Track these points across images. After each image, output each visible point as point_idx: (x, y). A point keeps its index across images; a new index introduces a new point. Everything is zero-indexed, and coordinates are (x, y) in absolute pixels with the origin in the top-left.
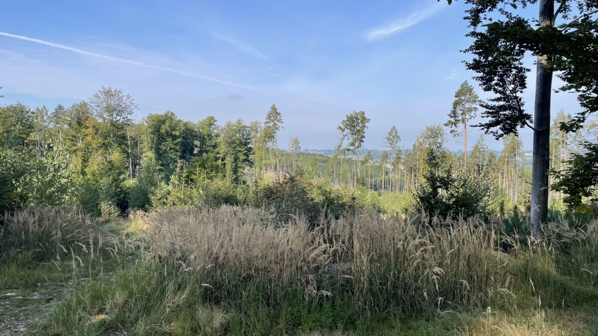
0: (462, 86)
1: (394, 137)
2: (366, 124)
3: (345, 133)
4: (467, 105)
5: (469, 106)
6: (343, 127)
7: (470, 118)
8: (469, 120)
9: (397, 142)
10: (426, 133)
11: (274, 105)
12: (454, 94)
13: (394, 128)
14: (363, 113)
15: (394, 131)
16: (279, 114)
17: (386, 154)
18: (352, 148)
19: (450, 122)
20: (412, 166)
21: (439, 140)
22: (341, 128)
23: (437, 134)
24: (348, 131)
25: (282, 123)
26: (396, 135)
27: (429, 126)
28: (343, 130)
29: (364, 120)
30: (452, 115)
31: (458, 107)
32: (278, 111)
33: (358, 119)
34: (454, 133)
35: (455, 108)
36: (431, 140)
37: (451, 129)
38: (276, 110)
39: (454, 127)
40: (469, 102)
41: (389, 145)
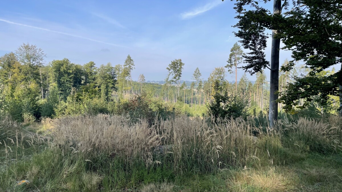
0: (234, 45)
1: (197, 74)
2: (182, 67)
3: (170, 71)
4: (237, 56)
5: (238, 56)
7: (239, 63)
8: (238, 64)
9: (199, 77)
10: (215, 72)
11: (129, 55)
12: (230, 50)
13: (197, 68)
14: (180, 60)
15: (197, 70)
16: (132, 60)
17: (193, 83)
18: (174, 80)
19: (228, 65)
20: (208, 90)
21: (222, 76)
22: (168, 69)
23: (221, 72)
24: (172, 70)
25: (134, 65)
26: (199, 73)
27: (216, 68)
28: (170, 70)
29: (181, 64)
30: (229, 61)
31: (232, 57)
32: (131, 59)
33: (178, 64)
34: (230, 72)
35: (230, 58)
36: (218, 75)
37: (229, 69)
38: (130, 58)
39: (230, 68)
40: (238, 54)
41: (195, 78)
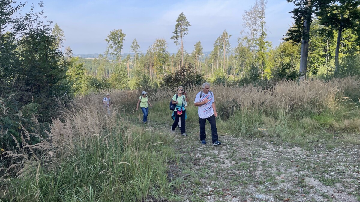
0: (180, 15)
2: (124, 38)
4: (183, 27)
6: (109, 39)
8: (184, 35)
9: (137, 49)
10: (157, 43)
11: (56, 24)
12: (176, 20)
14: (121, 31)
15: (135, 42)
16: (61, 30)
17: (129, 56)
18: (115, 53)
19: (174, 36)
20: (145, 63)
21: (164, 48)
22: (107, 40)
23: (162, 44)
24: (112, 42)
25: (64, 36)
26: (137, 44)
27: (157, 39)
28: (109, 42)
29: (122, 35)
30: (175, 32)
31: (178, 28)
33: (118, 34)
34: (176, 43)
36: (159, 47)
38: (58, 27)
39: (176, 40)
41: (133, 51)
